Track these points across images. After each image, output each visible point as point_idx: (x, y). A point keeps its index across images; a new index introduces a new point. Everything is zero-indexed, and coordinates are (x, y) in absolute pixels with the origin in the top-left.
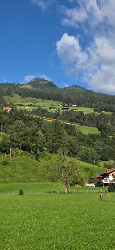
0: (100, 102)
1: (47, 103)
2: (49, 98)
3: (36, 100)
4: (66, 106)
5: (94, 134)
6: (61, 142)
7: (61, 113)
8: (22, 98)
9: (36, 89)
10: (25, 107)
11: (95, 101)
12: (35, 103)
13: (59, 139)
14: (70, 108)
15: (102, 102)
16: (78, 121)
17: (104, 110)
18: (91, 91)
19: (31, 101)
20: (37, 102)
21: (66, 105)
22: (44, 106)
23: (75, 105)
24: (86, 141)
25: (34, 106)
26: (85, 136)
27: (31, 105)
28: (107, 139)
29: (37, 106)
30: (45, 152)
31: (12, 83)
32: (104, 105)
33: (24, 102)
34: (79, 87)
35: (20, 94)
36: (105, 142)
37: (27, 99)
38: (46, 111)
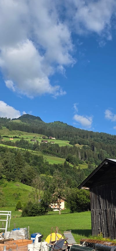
0: (76, 137)
1: (30, 136)
2: (34, 132)
3: (22, 133)
4: (46, 139)
5: (59, 165)
6: (21, 171)
7: (39, 145)
8: (10, 130)
9: (24, 123)
10: (11, 139)
11: (72, 135)
12: (20, 135)
13: (19, 169)
14: (49, 141)
15: (78, 136)
16: (50, 153)
17: (78, 143)
18: (72, 126)
19: (18, 133)
20: (22, 134)
21: (47, 137)
22: (27, 138)
23: (54, 138)
24: (49, 170)
25: (18, 138)
26: (50, 165)
27: (16, 137)
28: (69, 169)
29: (21, 138)
30: (3, 180)
31: (4, 118)
32: (79, 139)
33: (11, 134)
34: (62, 123)
35: (8, 127)
36: (67, 171)
37: (14, 131)
38: (27, 143)
